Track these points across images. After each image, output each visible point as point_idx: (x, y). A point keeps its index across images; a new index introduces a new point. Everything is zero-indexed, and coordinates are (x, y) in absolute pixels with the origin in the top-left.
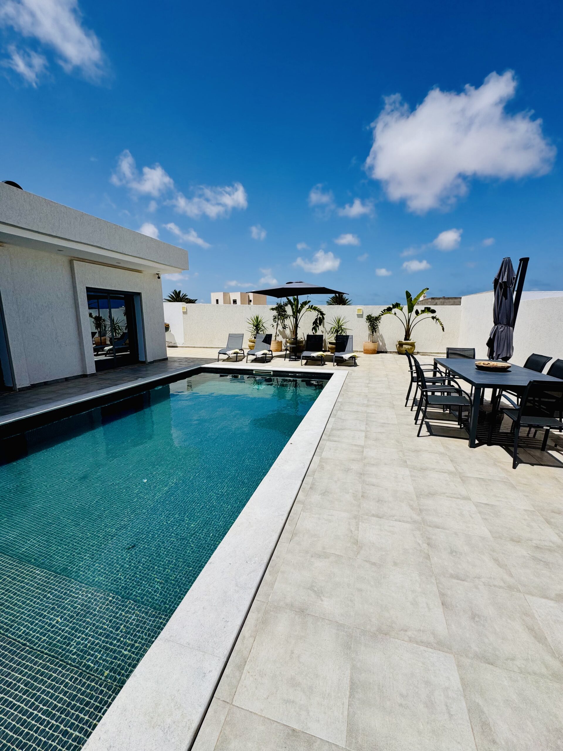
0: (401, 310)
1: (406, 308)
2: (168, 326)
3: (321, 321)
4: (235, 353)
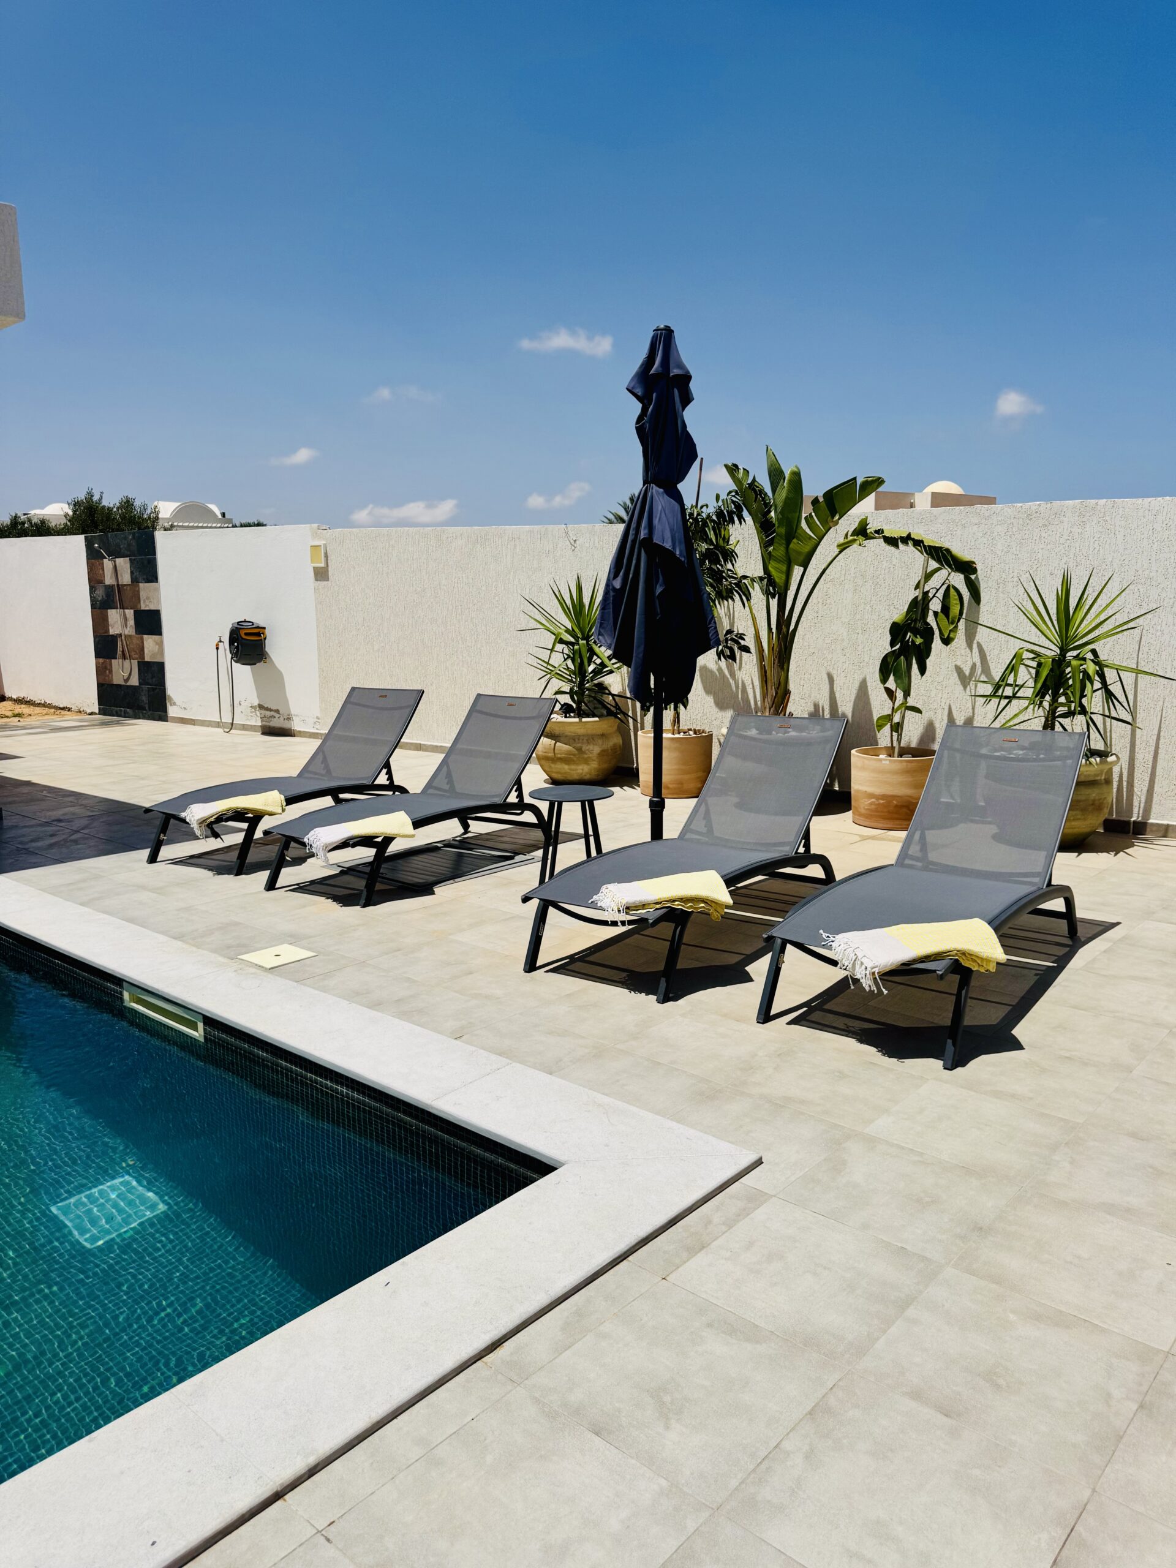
2: (259, 634)
3: (955, 610)
4: (239, 816)
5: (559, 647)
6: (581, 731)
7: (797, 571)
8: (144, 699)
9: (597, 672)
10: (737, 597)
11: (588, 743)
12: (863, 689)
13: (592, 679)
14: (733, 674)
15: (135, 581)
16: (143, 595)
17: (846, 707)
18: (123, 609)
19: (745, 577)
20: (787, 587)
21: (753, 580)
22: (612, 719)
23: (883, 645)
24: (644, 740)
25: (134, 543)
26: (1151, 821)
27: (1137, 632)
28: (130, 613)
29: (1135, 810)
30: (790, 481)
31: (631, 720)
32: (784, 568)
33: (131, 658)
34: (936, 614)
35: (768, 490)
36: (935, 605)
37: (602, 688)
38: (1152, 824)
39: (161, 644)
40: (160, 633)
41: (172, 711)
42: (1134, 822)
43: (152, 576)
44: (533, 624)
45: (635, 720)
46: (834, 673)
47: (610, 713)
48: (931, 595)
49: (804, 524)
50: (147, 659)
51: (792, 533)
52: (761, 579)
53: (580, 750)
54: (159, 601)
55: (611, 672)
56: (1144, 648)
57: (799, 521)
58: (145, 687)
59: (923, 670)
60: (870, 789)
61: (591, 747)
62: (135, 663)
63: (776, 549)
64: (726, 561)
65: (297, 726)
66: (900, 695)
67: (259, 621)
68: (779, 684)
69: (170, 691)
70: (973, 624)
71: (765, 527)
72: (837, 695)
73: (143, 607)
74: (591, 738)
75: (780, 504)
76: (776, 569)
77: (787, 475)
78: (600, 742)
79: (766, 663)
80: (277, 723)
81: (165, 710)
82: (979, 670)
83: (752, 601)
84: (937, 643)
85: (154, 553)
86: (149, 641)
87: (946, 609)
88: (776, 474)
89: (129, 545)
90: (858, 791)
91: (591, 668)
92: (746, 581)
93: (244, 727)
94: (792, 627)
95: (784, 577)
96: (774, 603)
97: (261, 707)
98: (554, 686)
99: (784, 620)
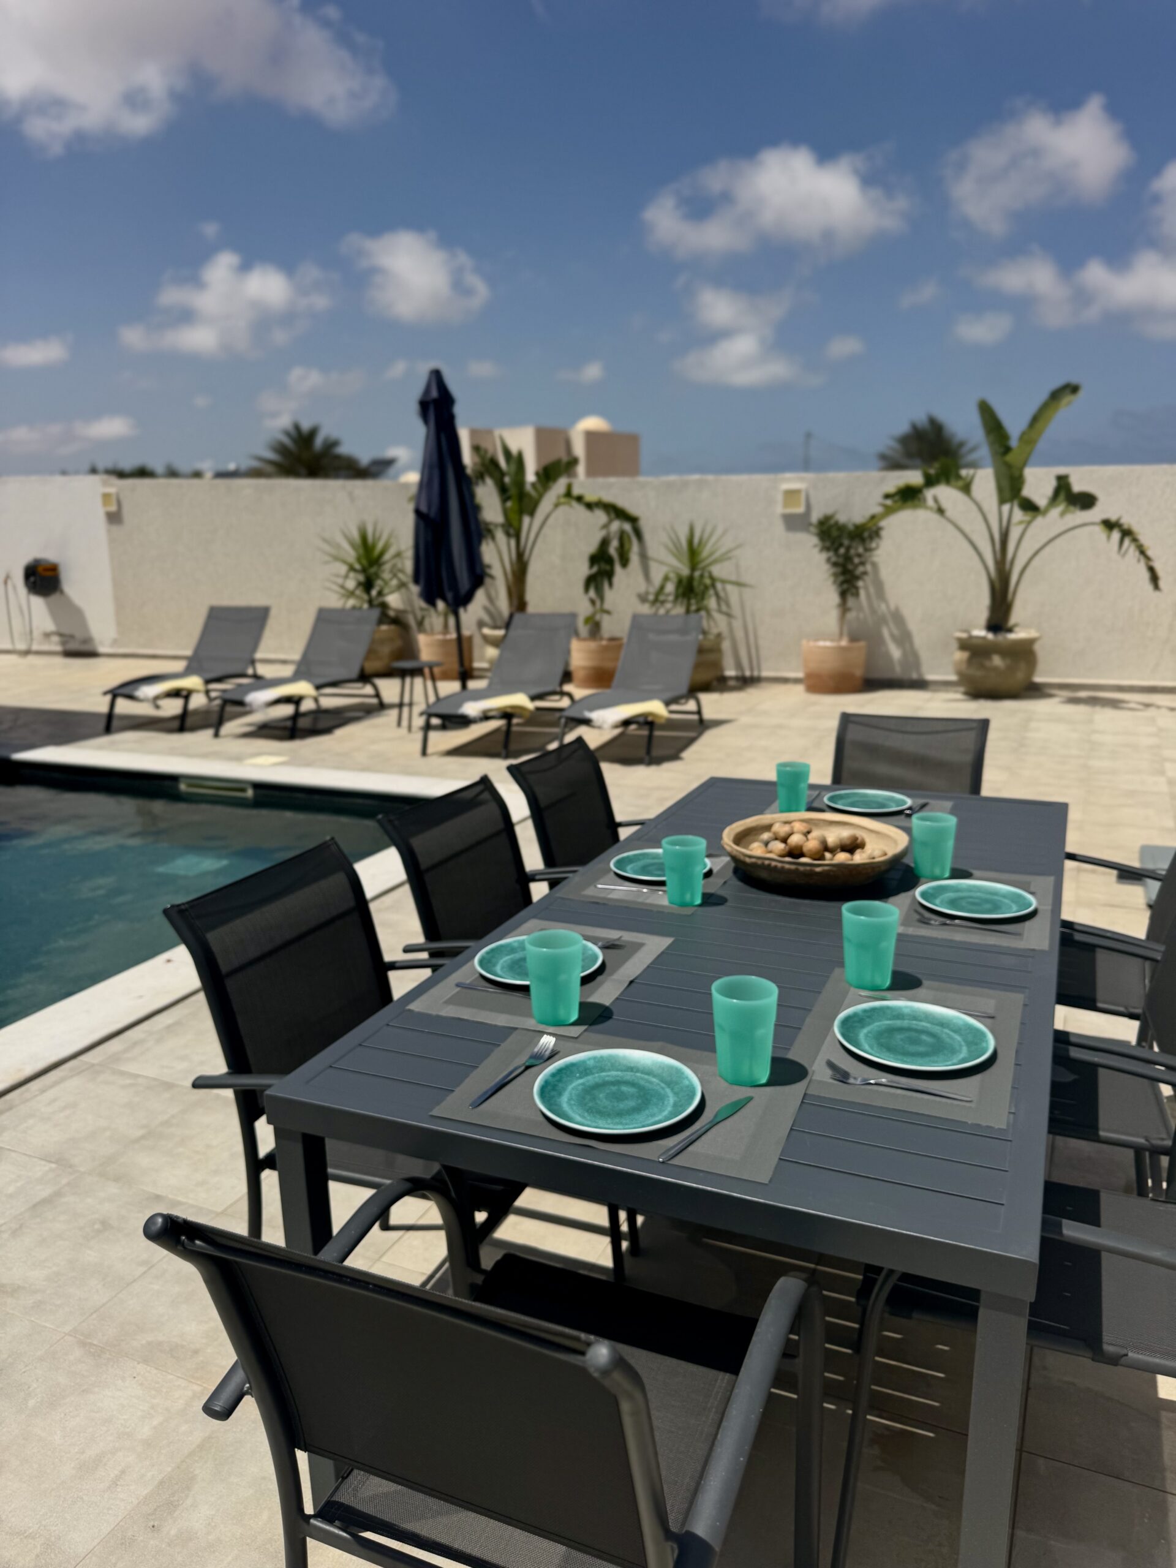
0: (966, 489)
1: (985, 481)
2: (54, 570)
3: (627, 545)
4: (176, 693)
5: (352, 575)
6: (376, 636)
7: (529, 519)
11: (381, 645)
17: (565, 613)
19: (492, 524)
20: (520, 531)
21: (497, 526)
23: (584, 570)
27: (737, 559)
30: (517, 458)
32: (518, 518)
34: (616, 548)
35: (503, 463)
36: (614, 543)
44: (327, 558)
48: (613, 535)
49: (529, 489)
51: (521, 494)
52: (503, 525)
56: (740, 569)
57: (525, 486)
59: (611, 585)
60: (583, 664)
61: (383, 648)
63: (513, 505)
65: (102, 649)
66: (598, 603)
67: (53, 559)
70: (641, 558)
71: (503, 490)
72: (560, 605)
74: (383, 641)
75: (511, 475)
77: (514, 454)
78: (389, 643)
80: (73, 646)
83: (498, 541)
84: (618, 568)
87: (621, 546)
88: (507, 453)
90: (577, 667)
92: (493, 527)
93: (41, 652)
94: (526, 559)
95: (518, 523)
96: (513, 542)
97: (58, 633)
98: (351, 602)
99: (520, 555)
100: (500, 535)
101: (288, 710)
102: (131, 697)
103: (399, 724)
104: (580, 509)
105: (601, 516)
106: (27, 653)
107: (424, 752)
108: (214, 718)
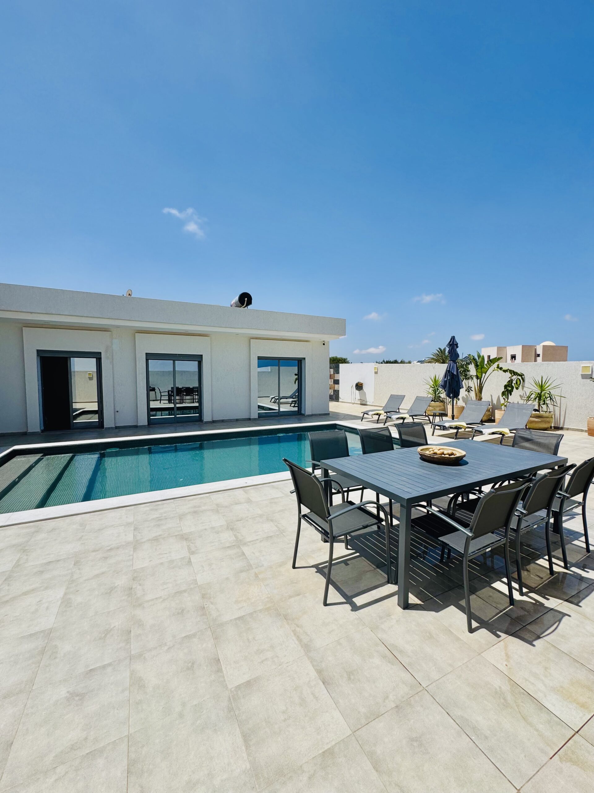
2: (362, 385)
3: (519, 383)
4: (377, 414)
5: (431, 388)
6: (435, 405)
7: (484, 374)
8: (334, 397)
9: (439, 393)
10: (470, 379)
11: (437, 407)
12: (499, 397)
13: (438, 395)
14: (469, 395)
15: (334, 373)
16: (336, 376)
17: (495, 402)
18: (331, 379)
19: (472, 375)
20: (481, 377)
21: (474, 376)
22: (442, 403)
23: (503, 389)
24: (450, 407)
25: (335, 366)
26: (564, 427)
27: (560, 388)
28: (332, 380)
29: (561, 425)
30: (482, 358)
31: (446, 404)
32: (481, 374)
33: (332, 389)
34: (514, 384)
35: (477, 359)
36: (514, 382)
37: (440, 397)
38: (565, 428)
39: (339, 386)
40: (339, 384)
41: (340, 400)
42: (561, 427)
43: (338, 373)
44: (424, 383)
45: (447, 403)
46: (492, 395)
47: (441, 402)
48: (513, 380)
49: (485, 366)
50: (335, 389)
51: (482, 367)
52: (476, 376)
53: (435, 409)
54: (339, 378)
55: (442, 393)
56: (562, 391)
57: (484, 365)
58: (334, 395)
59: (511, 395)
60: (499, 417)
61: (437, 408)
62: (333, 390)
63: (479, 370)
64: (468, 372)
65: (368, 403)
66: (506, 399)
67: (362, 382)
68: (480, 397)
69: (340, 396)
70: (523, 387)
71: (477, 366)
72: (493, 399)
73: (335, 379)
74: (437, 406)
75: (480, 362)
76: (479, 374)
77: (481, 356)
78: (439, 407)
79: (477, 392)
80: (363, 403)
81: (339, 400)
82: (525, 395)
83: (474, 380)
84: (515, 389)
85: (339, 368)
86: (336, 386)
87: (517, 383)
88: (479, 356)
89: (334, 366)
90: (497, 418)
91: (438, 392)
92: (472, 376)
93: (356, 404)
94: (483, 385)
95: (481, 375)
96: (479, 380)
97: (360, 399)
98: (430, 396)
99: (481, 384)
100: (475, 379)
101: (401, 421)
102: (367, 414)
103: (431, 428)
104: (501, 372)
105: (508, 374)
106: (354, 404)
107: (433, 435)
108: (384, 421)
